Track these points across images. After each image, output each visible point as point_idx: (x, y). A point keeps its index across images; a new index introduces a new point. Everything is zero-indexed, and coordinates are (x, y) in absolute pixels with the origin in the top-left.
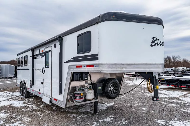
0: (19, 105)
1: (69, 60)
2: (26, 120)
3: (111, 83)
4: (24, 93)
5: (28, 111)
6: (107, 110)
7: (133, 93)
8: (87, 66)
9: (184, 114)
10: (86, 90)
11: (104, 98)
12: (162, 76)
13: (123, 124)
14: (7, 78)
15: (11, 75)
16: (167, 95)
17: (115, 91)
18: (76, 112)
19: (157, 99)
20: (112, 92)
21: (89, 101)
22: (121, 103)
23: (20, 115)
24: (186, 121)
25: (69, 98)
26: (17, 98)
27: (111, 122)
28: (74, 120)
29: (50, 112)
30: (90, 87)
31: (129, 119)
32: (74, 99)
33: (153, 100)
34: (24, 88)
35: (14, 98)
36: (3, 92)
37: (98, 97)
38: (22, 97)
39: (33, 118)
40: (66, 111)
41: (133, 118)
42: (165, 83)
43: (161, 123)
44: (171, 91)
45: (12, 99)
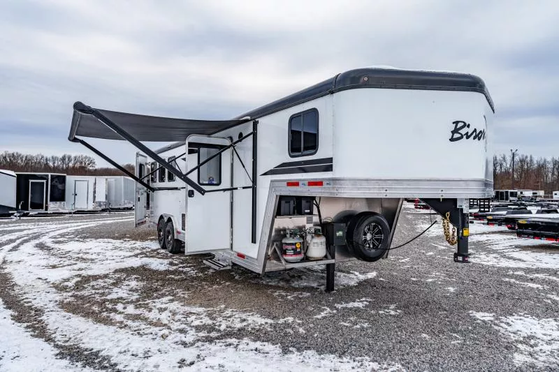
0: (162, 268)
1: (271, 170)
2: (183, 295)
3: (369, 224)
4: (169, 243)
5: (183, 280)
6: (356, 287)
7: (431, 253)
8: (309, 183)
9: (553, 306)
10: (309, 238)
11: (351, 259)
12: (530, 212)
13: (391, 315)
14: (119, 209)
15: (129, 203)
16: (528, 263)
17: (376, 243)
18: (286, 286)
19: (464, 259)
20: (369, 244)
21: (315, 262)
22: (395, 274)
23: (168, 285)
24: (551, 319)
25: (269, 253)
26: (153, 254)
27: (362, 310)
28: (280, 302)
29: (227, 284)
30: (316, 230)
31: (406, 307)
32: (282, 256)
33: (455, 261)
34: (169, 232)
35: (148, 254)
36: (120, 239)
37: (336, 254)
38: (163, 251)
39: (194, 292)
40: (263, 284)
41: (417, 305)
42: (529, 231)
43: (482, 319)
44: (543, 254)
45: (144, 254)
